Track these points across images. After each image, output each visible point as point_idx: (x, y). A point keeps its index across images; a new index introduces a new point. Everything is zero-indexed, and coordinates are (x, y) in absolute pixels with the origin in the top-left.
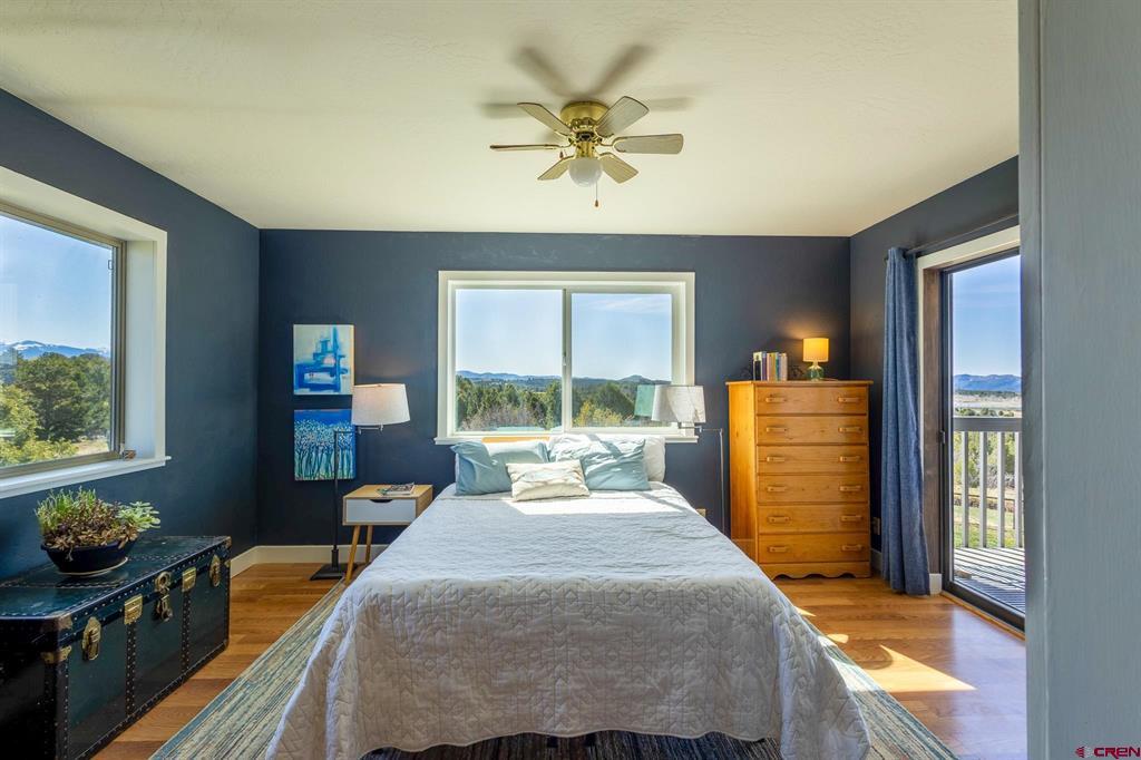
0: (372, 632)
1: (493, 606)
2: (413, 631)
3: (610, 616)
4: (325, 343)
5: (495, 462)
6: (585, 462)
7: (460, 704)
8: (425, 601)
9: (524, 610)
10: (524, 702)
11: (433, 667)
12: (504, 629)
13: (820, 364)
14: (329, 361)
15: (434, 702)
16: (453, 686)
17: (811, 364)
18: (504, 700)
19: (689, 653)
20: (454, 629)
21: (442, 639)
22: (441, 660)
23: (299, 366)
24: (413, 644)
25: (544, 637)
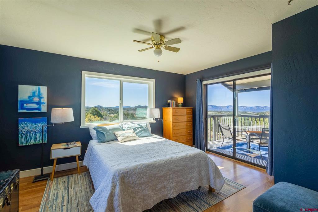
0: (123, 184)
1: (155, 168)
2: (135, 180)
3: (180, 165)
4: (34, 93)
5: (110, 132)
6: (135, 130)
7: (149, 197)
8: (137, 171)
9: (162, 168)
10: (163, 192)
11: (141, 189)
12: (158, 174)
13: (181, 103)
14: (36, 99)
15: (142, 199)
16: (147, 193)
17: (179, 103)
18: (159, 193)
19: (195, 170)
20: (146, 177)
21: (144, 181)
22: (143, 186)
23: (21, 101)
24: (135, 184)
25: (167, 174)
